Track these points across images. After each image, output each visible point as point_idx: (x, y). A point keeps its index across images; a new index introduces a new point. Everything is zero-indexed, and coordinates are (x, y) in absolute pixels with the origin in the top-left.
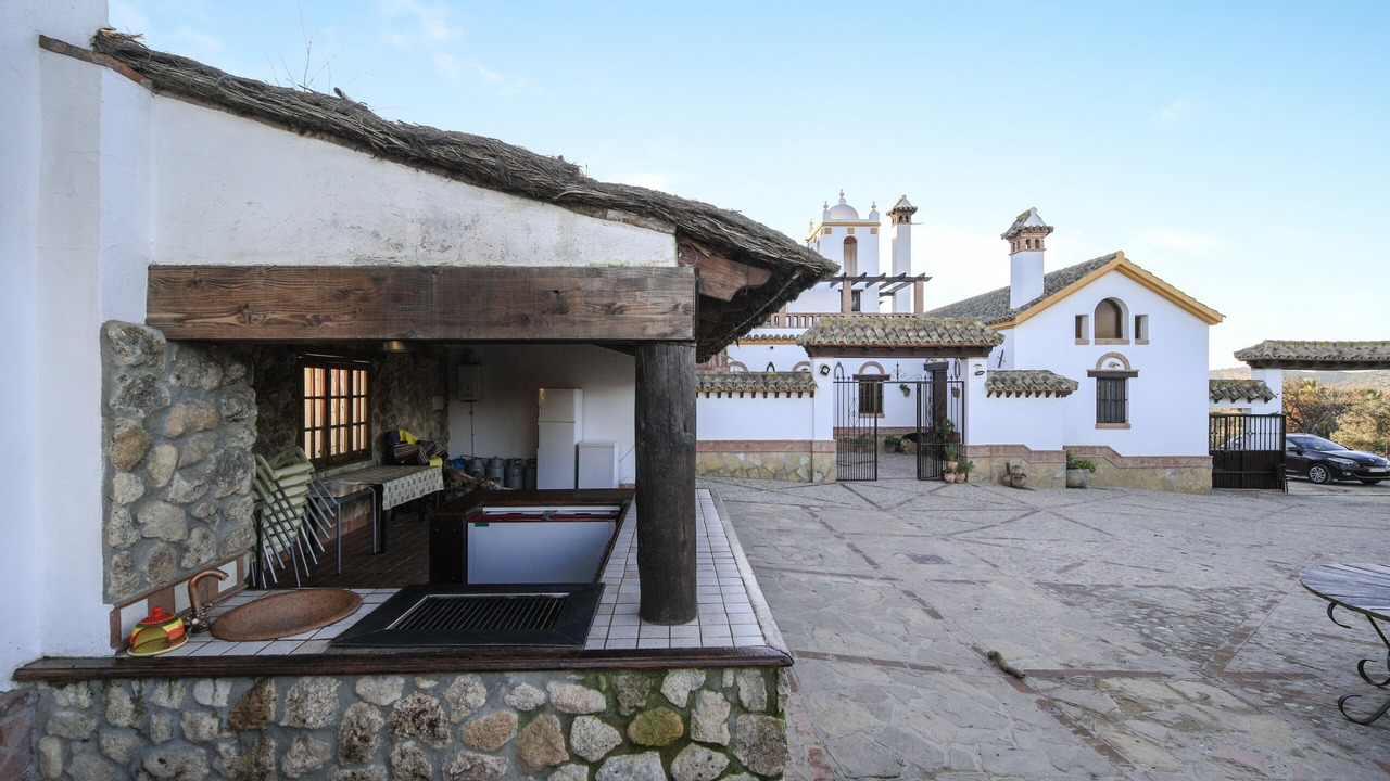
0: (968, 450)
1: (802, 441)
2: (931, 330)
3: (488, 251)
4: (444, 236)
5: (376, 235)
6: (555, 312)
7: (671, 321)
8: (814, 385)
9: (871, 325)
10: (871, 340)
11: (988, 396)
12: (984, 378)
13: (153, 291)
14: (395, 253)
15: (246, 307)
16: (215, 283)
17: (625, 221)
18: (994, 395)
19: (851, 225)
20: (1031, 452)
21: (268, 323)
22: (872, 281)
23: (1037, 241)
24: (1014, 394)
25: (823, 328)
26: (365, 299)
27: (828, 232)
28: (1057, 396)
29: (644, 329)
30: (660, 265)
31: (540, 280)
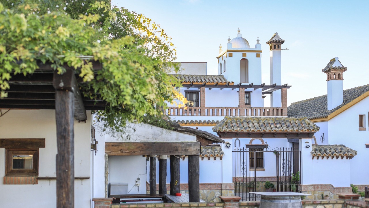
0: (303, 187)
1: (216, 184)
2: (283, 124)
3: (164, 139)
4: (156, 137)
5: (144, 137)
6: (176, 150)
7: (196, 152)
8: (222, 153)
9: (252, 121)
10: (252, 129)
11: (313, 159)
12: (310, 149)
13: (106, 147)
14: (147, 140)
15: (122, 150)
16: (116, 146)
17: (188, 134)
18: (315, 158)
19: (244, 52)
20: (334, 188)
21: (126, 153)
22: (256, 87)
23: (339, 74)
24: (325, 158)
25: (227, 123)
26: (143, 148)
27: (231, 55)
28: (347, 158)
29: (191, 153)
30: (194, 142)
31: (173, 145)
